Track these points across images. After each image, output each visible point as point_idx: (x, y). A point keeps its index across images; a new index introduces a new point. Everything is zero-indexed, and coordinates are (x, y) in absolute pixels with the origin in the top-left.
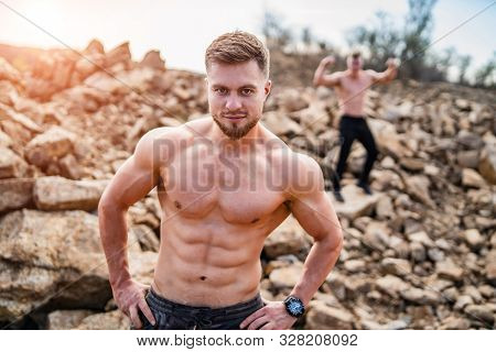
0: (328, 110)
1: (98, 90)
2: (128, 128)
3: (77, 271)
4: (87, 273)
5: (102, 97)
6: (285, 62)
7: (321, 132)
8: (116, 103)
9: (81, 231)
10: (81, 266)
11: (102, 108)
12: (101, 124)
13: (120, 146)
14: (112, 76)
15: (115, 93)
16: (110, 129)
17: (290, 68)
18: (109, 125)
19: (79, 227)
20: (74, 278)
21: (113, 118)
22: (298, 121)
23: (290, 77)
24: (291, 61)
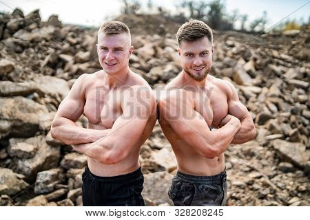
0: (154, 48)
1: (22, 40)
2: (41, 61)
3: (21, 121)
4: (26, 122)
5: (25, 44)
6: (137, 20)
7: (148, 60)
8: (33, 47)
9: (21, 104)
10: (22, 119)
11: (25, 50)
12: (25, 59)
13: (37, 71)
14: (30, 31)
15: (32, 41)
16: (30, 62)
17: (140, 23)
18: (30, 59)
19: (20, 103)
20: (19, 124)
21: (32, 56)
22: (136, 54)
23: (139, 29)
24: (140, 19)
